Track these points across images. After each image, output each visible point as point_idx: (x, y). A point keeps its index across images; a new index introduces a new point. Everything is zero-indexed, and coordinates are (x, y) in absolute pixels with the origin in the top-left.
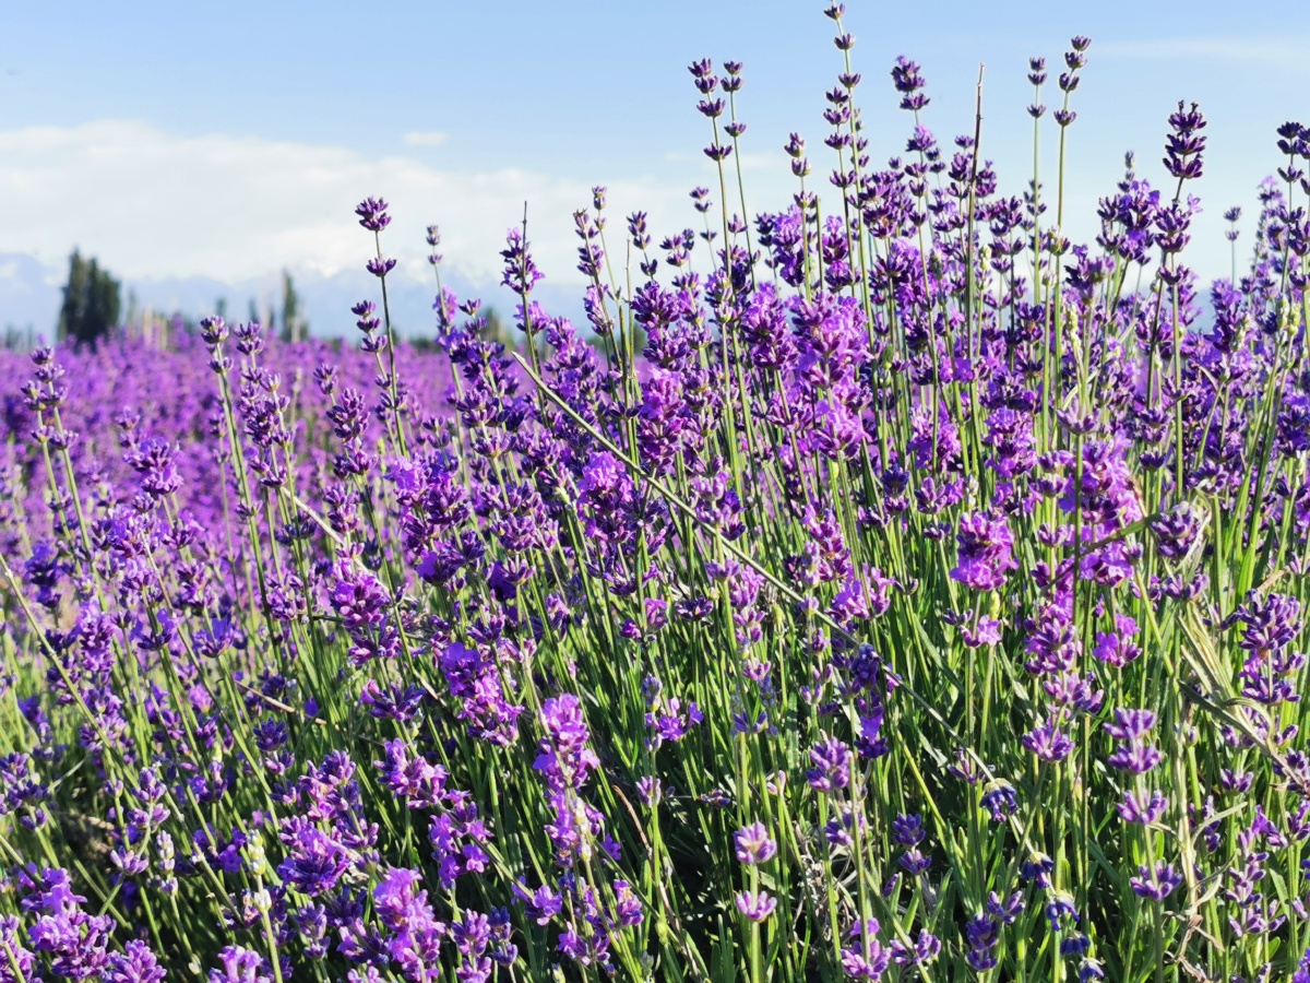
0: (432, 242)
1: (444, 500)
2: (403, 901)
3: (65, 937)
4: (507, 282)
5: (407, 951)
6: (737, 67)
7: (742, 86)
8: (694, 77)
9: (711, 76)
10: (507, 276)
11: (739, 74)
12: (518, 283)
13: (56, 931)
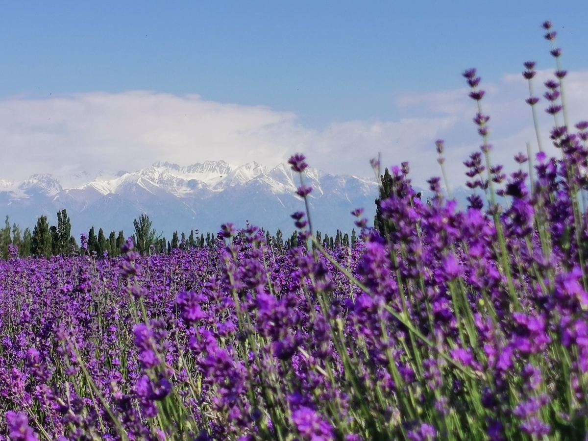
8: (466, 79)
9: (477, 77)
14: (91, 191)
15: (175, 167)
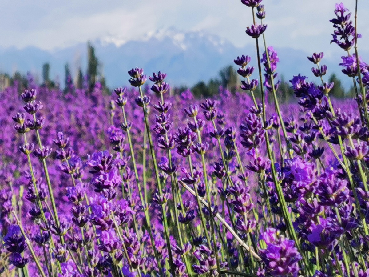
1: (329, 189)
4: (335, 41)
10: (335, 37)
12: (343, 41)
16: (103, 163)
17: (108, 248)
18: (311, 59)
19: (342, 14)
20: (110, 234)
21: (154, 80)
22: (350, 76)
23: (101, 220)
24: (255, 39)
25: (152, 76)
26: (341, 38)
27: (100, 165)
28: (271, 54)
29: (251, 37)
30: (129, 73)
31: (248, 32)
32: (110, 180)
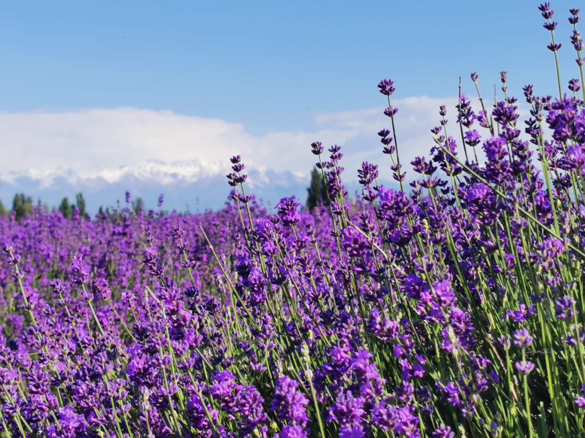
0: (442, 114)
2: (365, 366)
3: (225, 392)
5: (368, 390)
6: (576, 11)
7: (579, 21)
8: (541, 12)
9: (550, 10)
11: (579, 15)
12: (465, 121)
13: (221, 389)
14: (100, 180)
15: (162, 163)
16: (287, 205)
17: (269, 254)
18: (433, 131)
19: (464, 101)
20: (270, 244)
21: (332, 151)
22: (471, 145)
23: (264, 234)
24: (390, 118)
25: (331, 149)
26: (464, 119)
27: (285, 206)
28: (451, 141)
29: (388, 116)
30: (312, 145)
31: (385, 113)
32: (292, 216)
